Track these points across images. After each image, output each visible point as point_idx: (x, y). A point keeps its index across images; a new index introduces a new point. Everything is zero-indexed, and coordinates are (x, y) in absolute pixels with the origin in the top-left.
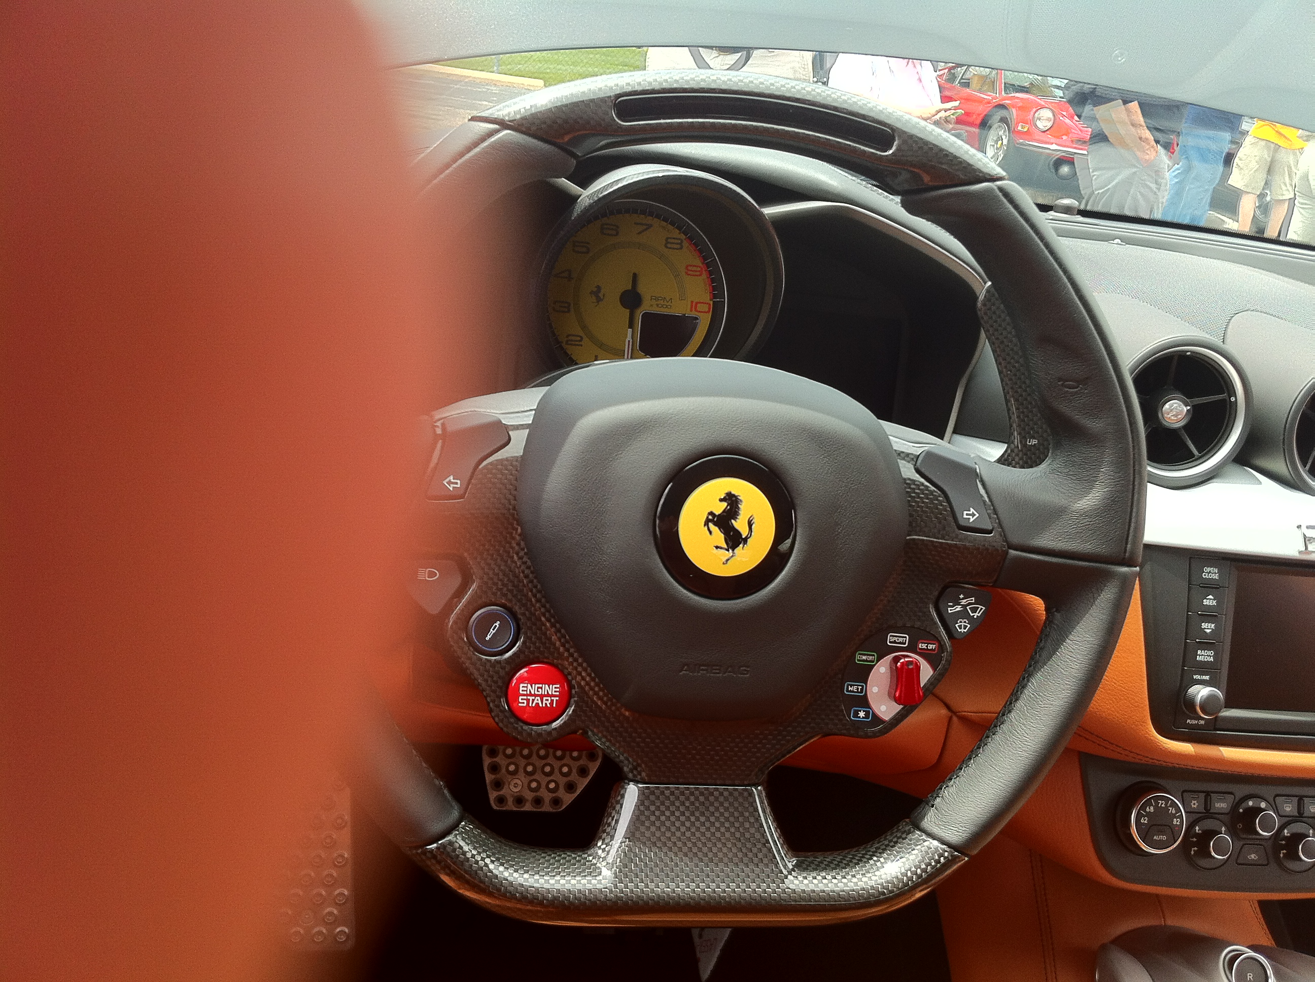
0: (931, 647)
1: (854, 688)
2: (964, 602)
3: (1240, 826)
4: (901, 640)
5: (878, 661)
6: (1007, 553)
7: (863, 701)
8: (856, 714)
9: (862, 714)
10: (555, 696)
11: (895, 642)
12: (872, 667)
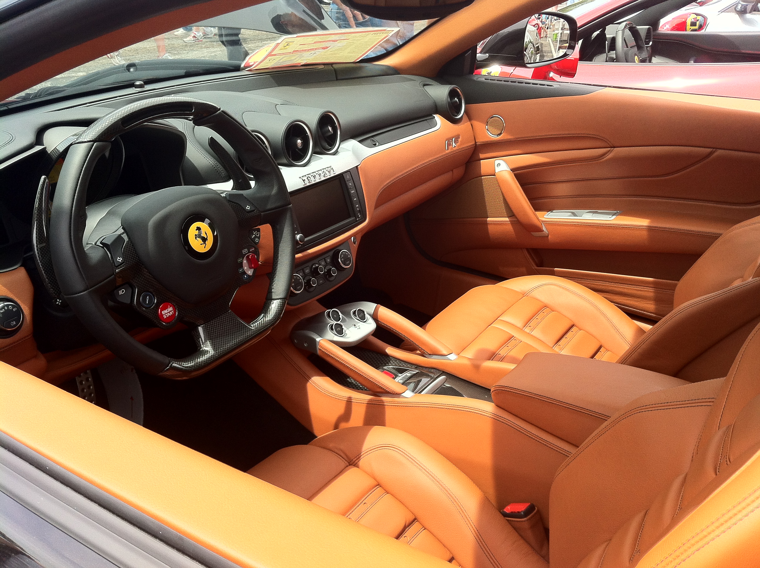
0: (253, 249)
1: (241, 270)
2: (254, 233)
3: (315, 274)
4: (246, 251)
5: (243, 259)
6: (261, 214)
7: (244, 273)
8: (244, 277)
9: (246, 276)
10: (172, 311)
11: (245, 252)
12: (242, 262)
